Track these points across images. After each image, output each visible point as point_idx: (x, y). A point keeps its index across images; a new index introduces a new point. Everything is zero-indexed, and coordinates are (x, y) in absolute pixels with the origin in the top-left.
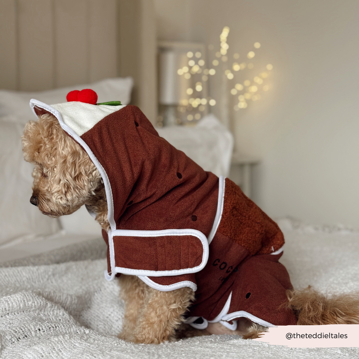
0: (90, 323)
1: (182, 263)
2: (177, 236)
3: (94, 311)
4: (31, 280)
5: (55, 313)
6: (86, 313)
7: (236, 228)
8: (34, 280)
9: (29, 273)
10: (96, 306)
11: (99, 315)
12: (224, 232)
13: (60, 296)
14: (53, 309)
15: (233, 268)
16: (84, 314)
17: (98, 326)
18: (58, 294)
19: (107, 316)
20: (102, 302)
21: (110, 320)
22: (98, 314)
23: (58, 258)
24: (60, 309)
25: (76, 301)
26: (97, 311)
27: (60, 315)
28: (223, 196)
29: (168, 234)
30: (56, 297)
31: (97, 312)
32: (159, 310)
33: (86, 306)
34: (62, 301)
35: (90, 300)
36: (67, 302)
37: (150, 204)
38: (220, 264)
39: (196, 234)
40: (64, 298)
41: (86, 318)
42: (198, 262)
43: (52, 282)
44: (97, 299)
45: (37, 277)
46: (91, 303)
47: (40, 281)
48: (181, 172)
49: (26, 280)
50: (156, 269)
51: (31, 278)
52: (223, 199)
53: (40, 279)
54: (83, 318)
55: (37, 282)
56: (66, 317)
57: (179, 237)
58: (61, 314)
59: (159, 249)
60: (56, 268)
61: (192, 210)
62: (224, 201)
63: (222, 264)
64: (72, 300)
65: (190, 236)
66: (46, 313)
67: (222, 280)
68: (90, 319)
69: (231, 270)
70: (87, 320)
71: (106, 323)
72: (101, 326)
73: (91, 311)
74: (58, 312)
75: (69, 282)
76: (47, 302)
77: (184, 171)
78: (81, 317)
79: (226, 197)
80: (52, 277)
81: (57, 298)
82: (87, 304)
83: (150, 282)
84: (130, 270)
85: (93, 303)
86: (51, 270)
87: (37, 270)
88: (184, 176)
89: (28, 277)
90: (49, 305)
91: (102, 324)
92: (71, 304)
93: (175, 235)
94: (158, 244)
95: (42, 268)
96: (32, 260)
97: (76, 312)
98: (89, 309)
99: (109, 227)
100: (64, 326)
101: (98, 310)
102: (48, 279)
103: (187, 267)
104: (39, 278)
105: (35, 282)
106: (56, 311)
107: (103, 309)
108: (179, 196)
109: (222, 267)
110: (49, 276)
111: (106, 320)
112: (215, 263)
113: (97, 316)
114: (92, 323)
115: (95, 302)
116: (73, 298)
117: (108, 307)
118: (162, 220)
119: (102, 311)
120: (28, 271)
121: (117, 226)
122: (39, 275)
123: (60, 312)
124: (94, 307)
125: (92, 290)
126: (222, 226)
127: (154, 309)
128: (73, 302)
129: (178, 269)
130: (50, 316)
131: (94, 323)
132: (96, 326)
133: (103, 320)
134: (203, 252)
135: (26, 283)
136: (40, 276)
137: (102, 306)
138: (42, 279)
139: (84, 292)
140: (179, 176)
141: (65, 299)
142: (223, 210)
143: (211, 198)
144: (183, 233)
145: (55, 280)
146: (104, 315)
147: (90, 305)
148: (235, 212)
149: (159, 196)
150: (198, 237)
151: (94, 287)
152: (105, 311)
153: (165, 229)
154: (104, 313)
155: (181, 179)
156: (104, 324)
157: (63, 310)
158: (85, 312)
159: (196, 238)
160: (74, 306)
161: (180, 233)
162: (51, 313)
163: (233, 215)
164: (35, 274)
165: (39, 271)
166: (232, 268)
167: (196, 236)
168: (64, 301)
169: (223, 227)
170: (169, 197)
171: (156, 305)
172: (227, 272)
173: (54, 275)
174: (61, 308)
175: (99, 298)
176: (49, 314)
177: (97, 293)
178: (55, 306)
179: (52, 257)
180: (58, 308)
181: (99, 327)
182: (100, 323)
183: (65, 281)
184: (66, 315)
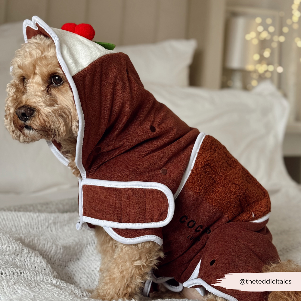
0: (74, 275)
1: (147, 216)
2: (142, 189)
3: (82, 263)
4: (30, 226)
5: (32, 261)
6: (72, 264)
7: (207, 185)
8: (32, 227)
9: (29, 218)
10: (86, 258)
11: (85, 268)
12: (192, 188)
13: (44, 244)
14: (29, 255)
15: (204, 228)
16: (71, 264)
17: (81, 278)
18: (43, 242)
19: (93, 269)
20: (92, 254)
21: (95, 274)
22: (85, 266)
23: (67, 207)
24: (38, 257)
25: (62, 250)
26: (84, 263)
27: (36, 262)
28: (198, 151)
29: (133, 185)
30: (39, 245)
31: (84, 265)
32: (122, 266)
33: (75, 257)
34: (46, 250)
35: (81, 251)
36: (51, 250)
37: (119, 155)
38: (187, 221)
39: (161, 188)
40: (48, 246)
41: (72, 269)
42: (163, 216)
43: (52, 231)
44: (89, 251)
45: (36, 224)
46: (82, 254)
47: (39, 228)
48: (155, 125)
49: (24, 225)
50: (120, 221)
51: (29, 224)
52: (197, 154)
53: (40, 226)
54: (69, 269)
55: (35, 229)
56: (42, 265)
57: (145, 190)
58: (38, 261)
59: (124, 200)
60: (58, 217)
61: (162, 164)
62: (197, 157)
63: (190, 222)
64: (57, 250)
65: (156, 190)
66: (22, 259)
67: (191, 239)
68: (75, 271)
69: (201, 230)
70: (72, 271)
71: (89, 277)
72: (84, 279)
73: (79, 263)
74: (36, 259)
75: (70, 232)
76: (24, 248)
77: (159, 125)
78: (67, 268)
79: (201, 152)
80: (52, 225)
81: (41, 245)
82: (76, 255)
83: (114, 234)
84: (95, 220)
85: (83, 255)
86: (52, 218)
87: (38, 217)
88: (158, 130)
89: (26, 222)
90: (26, 251)
91: (86, 276)
92: (56, 253)
93: (141, 187)
94: (123, 196)
95: (43, 216)
96: (39, 207)
97: (61, 262)
98: (77, 261)
99: (79, 174)
100: (30, 273)
101: (86, 262)
102: (48, 227)
103: (152, 221)
104: (38, 224)
105: (33, 229)
106: (33, 258)
107: (91, 262)
108: (150, 150)
109: (190, 225)
110: (49, 224)
111: (91, 273)
112: (182, 220)
113: (83, 268)
114: (76, 275)
115: (86, 254)
116: (59, 247)
117: (96, 261)
118: (128, 172)
119: (90, 264)
120: (27, 216)
121: (87, 174)
122: (38, 222)
123: (37, 260)
124: (83, 259)
125: (85, 242)
126: (190, 181)
127: (117, 265)
128: (58, 251)
129: (143, 223)
130: (26, 262)
131: (78, 275)
132: (79, 279)
133: (88, 273)
134: (168, 206)
135: (23, 228)
136: (40, 223)
137: (91, 258)
138: (41, 226)
139: (74, 243)
140: (153, 129)
141: (49, 248)
142: (195, 165)
143: (186, 153)
144: (148, 186)
145: (55, 229)
146: (90, 268)
147: (80, 256)
148: (208, 169)
149: (127, 147)
150: (163, 191)
151: (87, 239)
152: (93, 264)
153: (131, 181)
154: (90, 266)
155: (154, 133)
156: (88, 277)
157: (41, 257)
158: (73, 262)
159: (161, 193)
160: (60, 256)
161: (145, 186)
162: (28, 259)
163: (206, 173)
164: (34, 220)
165: (39, 219)
166: (202, 228)
167: (161, 190)
168: (48, 249)
169: (192, 182)
170: (139, 149)
171: (119, 261)
172: (196, 231)
173: (55, 223)
174: (39, 255)
175: (91, 251)
176: (25, 260)
177: (90, 246)
178: (32, 252)
179: (61, 206)
180: (35, 254)
181: (81, 280)
182: (84, 275)
183: (66, 231)
184: (44, 264)
